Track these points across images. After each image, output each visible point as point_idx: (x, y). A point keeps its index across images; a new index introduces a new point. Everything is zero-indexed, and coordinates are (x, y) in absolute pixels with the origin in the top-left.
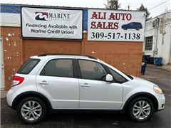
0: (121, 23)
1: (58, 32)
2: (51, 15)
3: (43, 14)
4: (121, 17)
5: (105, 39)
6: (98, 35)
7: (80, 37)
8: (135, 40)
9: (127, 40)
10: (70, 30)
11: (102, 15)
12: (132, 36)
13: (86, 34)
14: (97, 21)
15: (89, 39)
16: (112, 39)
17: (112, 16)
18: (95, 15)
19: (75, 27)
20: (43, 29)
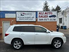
0: (49, 15)
1: (28, 19)
2: (26, 14)
3: (23, 13)
4: (49, 13)
5: (43, 21)
6: (41, 20)
7: (35, 21)
8: (54, 21)
9: (51, 21)
10: (32, 18)
11: (42, 13)
12: (53, 20)
13: (37, 19)
14: (41, 15)
15: (38, 21)
16: (46, 21)
17: (46, 13)
18: (40, 13)
19: (33, 17)
20: (23, 18)
